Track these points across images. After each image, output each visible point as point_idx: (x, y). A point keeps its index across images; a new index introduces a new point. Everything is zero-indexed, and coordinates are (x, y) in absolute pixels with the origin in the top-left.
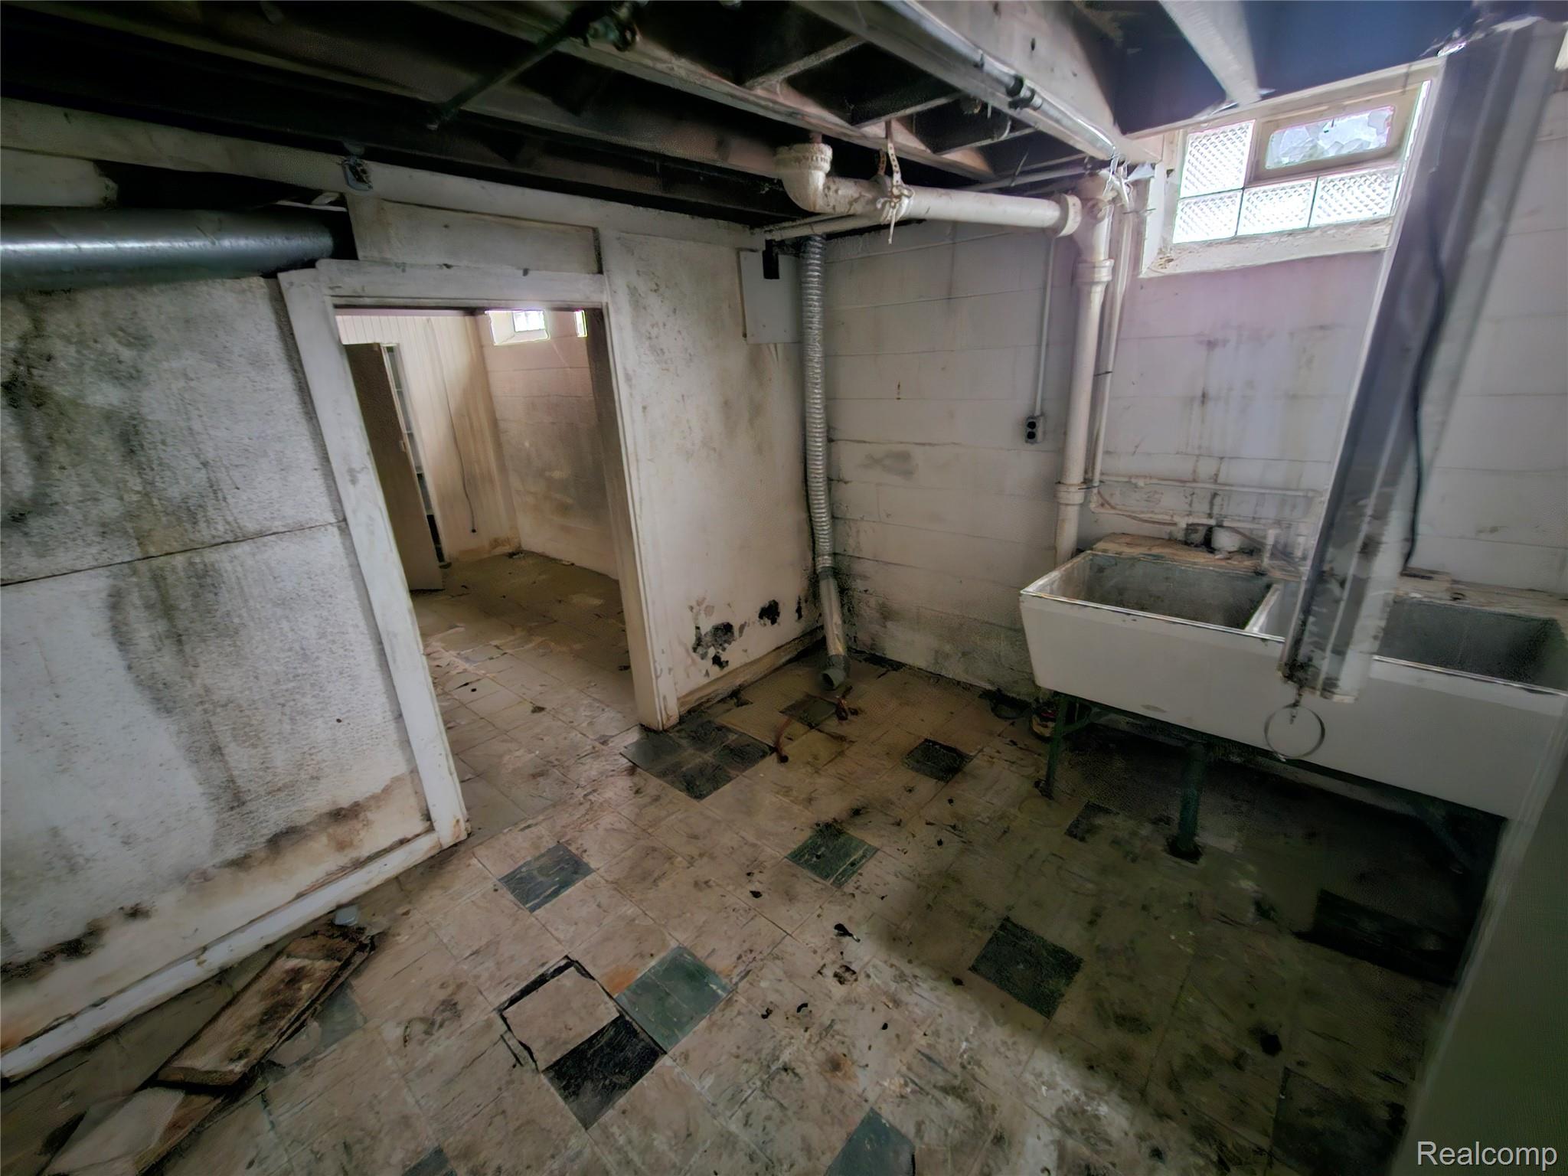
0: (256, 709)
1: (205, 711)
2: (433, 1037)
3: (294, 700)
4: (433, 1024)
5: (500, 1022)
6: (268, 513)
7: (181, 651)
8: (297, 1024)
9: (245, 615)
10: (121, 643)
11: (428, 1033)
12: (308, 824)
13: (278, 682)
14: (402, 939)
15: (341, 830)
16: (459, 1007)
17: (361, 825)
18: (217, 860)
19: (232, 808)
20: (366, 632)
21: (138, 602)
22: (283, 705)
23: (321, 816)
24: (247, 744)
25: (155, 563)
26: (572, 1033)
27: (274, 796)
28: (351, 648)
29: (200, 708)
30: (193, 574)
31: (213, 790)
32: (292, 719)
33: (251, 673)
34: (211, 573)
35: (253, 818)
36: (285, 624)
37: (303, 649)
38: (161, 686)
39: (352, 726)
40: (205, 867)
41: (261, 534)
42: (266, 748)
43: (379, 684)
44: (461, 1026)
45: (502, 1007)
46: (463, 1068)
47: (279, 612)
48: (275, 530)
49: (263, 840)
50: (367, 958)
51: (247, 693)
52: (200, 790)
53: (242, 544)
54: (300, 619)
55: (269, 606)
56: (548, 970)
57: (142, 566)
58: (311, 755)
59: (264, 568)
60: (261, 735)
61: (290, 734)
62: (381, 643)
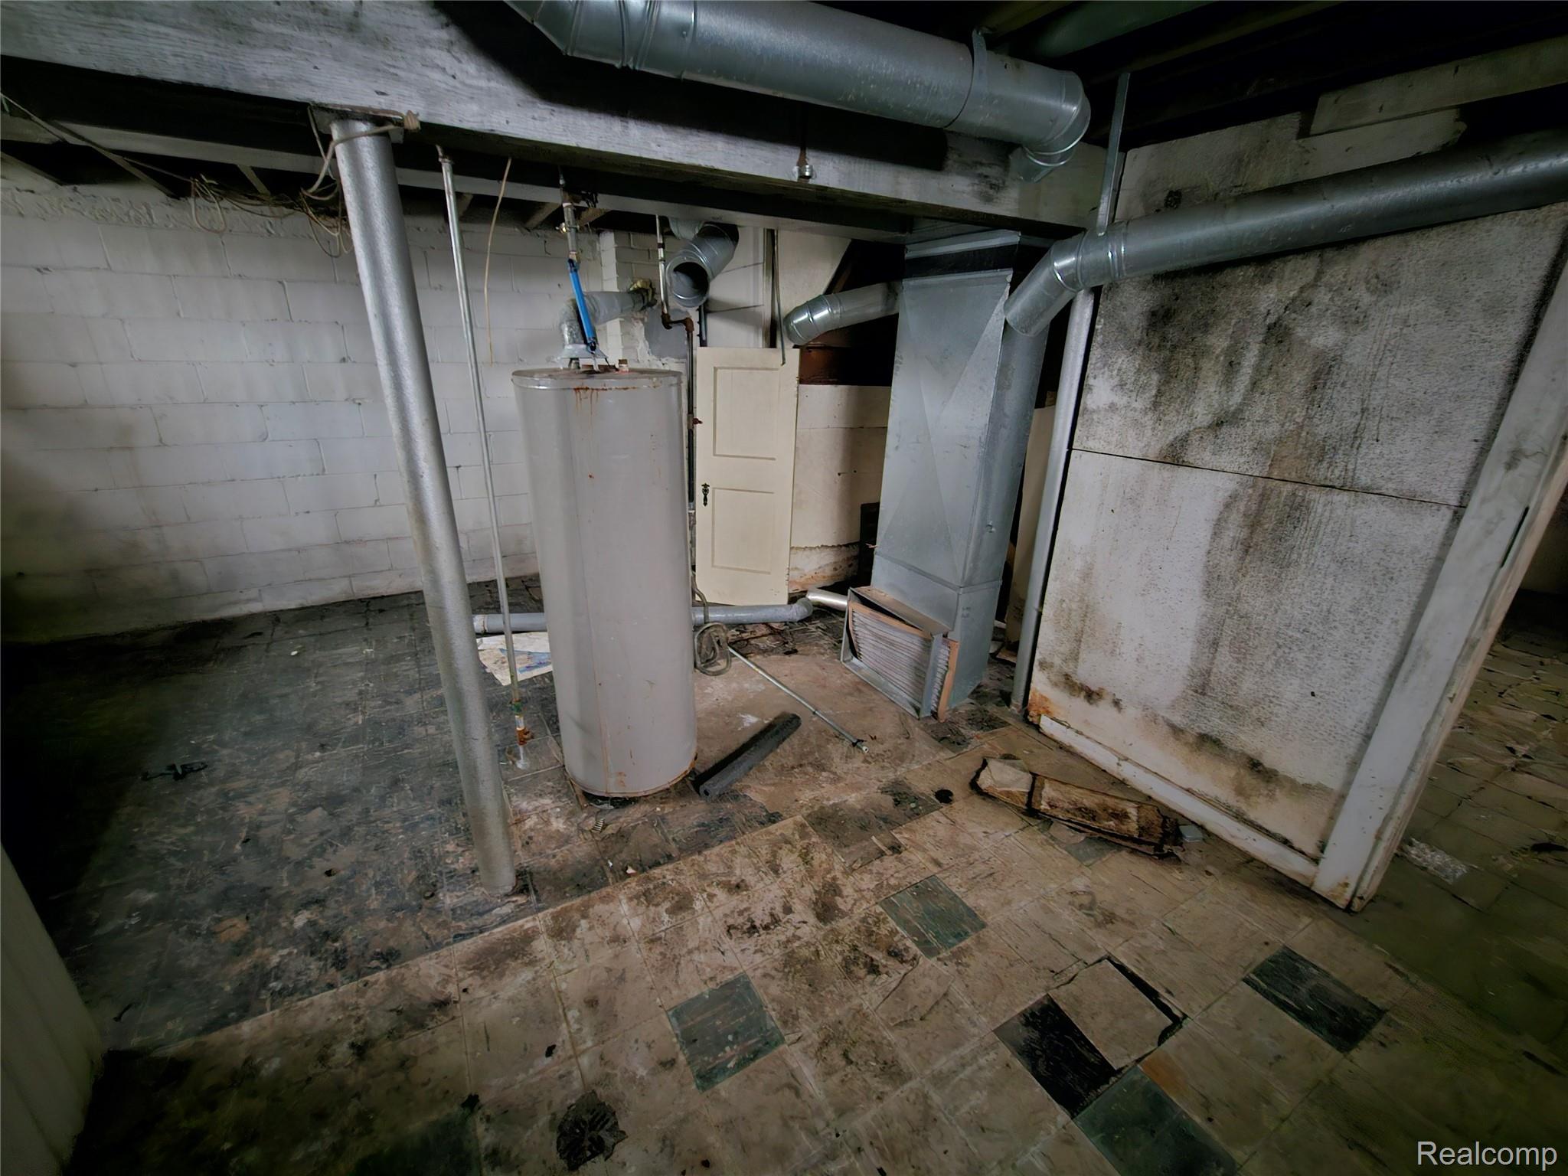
0: (1259, 635)
1: (1227, 612)
2: (1077, 912)
3: (1290, 649)
4: (1091, 909)
5: (1096, 958)
6: (1389, 472)
7: (1242, 559)
8: (1081, 828)
9: (1304, 556)
10: (1215, 534)
11: (1081, 907)
12: (1231, 750)
13: (1288, 626)
14: (1177, 875)
15: (1249, 780)
16: (1109, 926)
17: (1266, 792)
18: (1167, 716)
19: (1196, 692)
20: (1402, 634)
21: (1242, 509)
22: (1279, 647)
23: (1243, 754)
24: (1235, 655)
25: (1271, 484)
26: (1088, 1020)
27: (1225, 708)
28: (1374, 639)
29: (1227, 607)
30: (1290, 504)
31: (1195, 670)
32: (1277, 663)
33: (1275, 605)
34: (1304, 509)
35: (1202, 710)
36: (1330, 581)
37: (1329, 611)
38: (1216, 576)
39: (1321, 707)
40: (1159, 712)
41: (1367, 491)
42: (1243, 668)
43: (1375, 691)
44: (1089, 929)
45: (1112, 959)
46: (1050, 934)
47: (1333, 567)
48: (1383, 491)
49: (1198, 731)
50: (1149, 855)
51: (1262, 618)
52: (1188, 661)
53: (1346, 493)
54: (1346, 584)
55: (1328, 558)
56: (1164, 998)
57: (1261, 483)
58: (1271, 702)
59: (1348, 522)
60: (1248, 657)
61: (1268, 673)
62: (1405, 654)
